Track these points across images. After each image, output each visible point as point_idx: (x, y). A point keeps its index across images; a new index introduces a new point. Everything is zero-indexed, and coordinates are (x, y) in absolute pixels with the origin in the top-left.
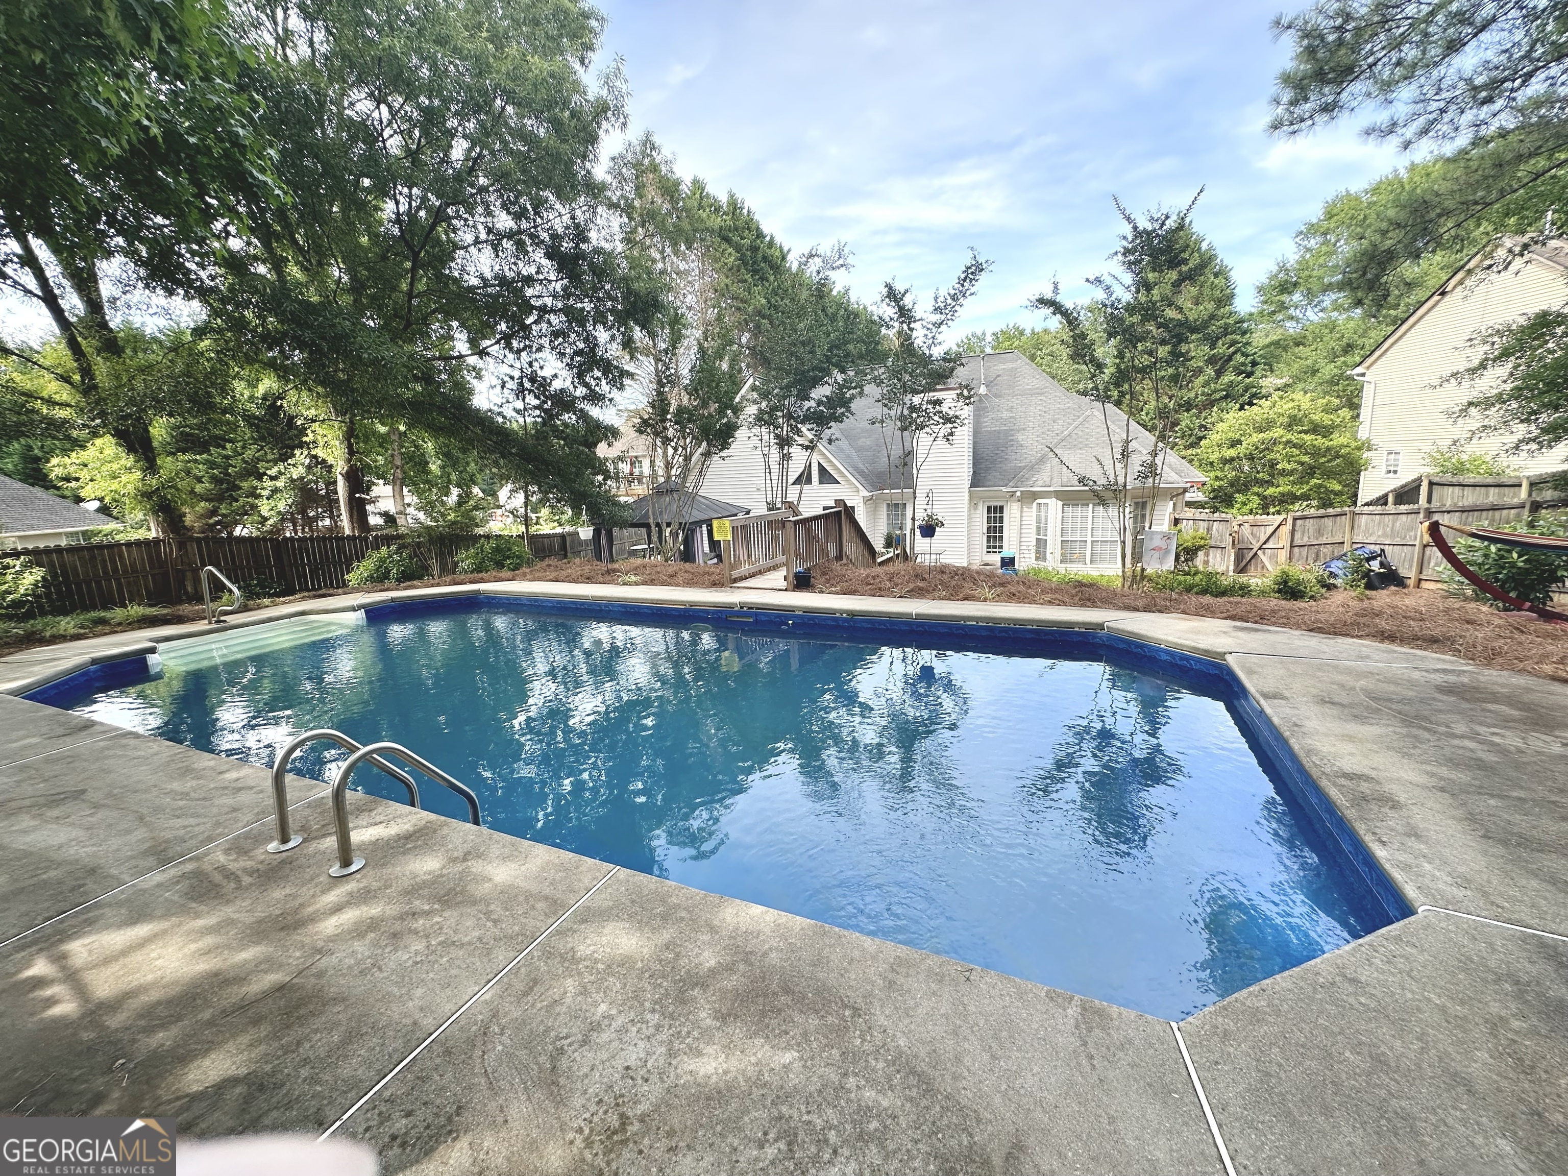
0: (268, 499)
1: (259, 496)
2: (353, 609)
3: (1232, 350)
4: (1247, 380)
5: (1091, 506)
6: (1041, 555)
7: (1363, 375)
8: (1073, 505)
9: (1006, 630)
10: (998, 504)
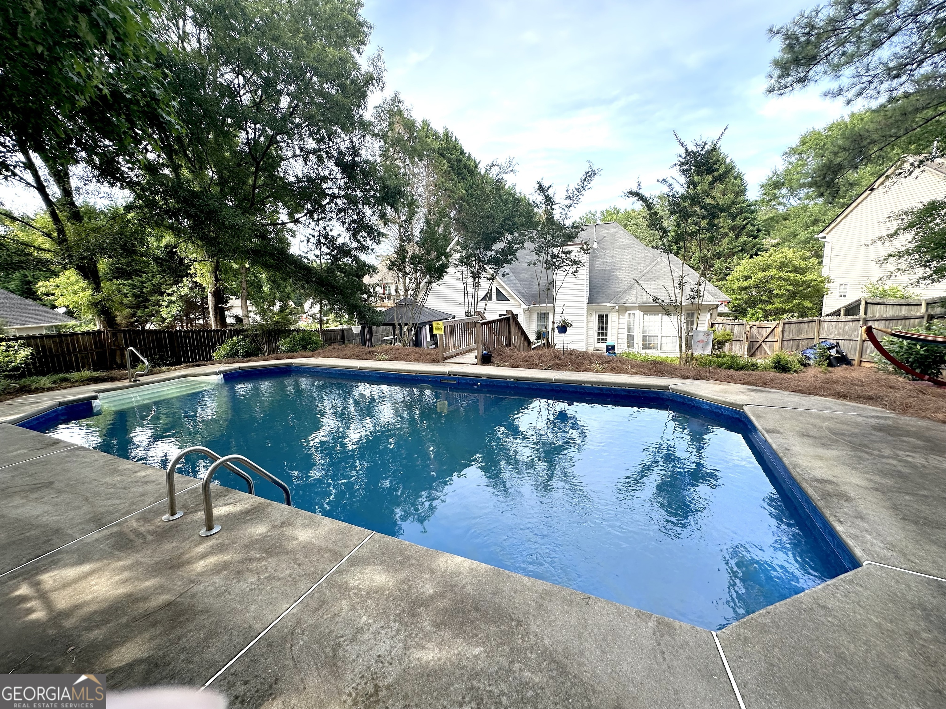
0: (166, 307)
1: (161, 306)
2: (216, 374)
3: (745, 222)
4: (755, 241)
5: (660, 315)
6: (630, 344)
7: (824, 238)
8: (650, 315)
9: (609, 390)
10: (605, 314)
